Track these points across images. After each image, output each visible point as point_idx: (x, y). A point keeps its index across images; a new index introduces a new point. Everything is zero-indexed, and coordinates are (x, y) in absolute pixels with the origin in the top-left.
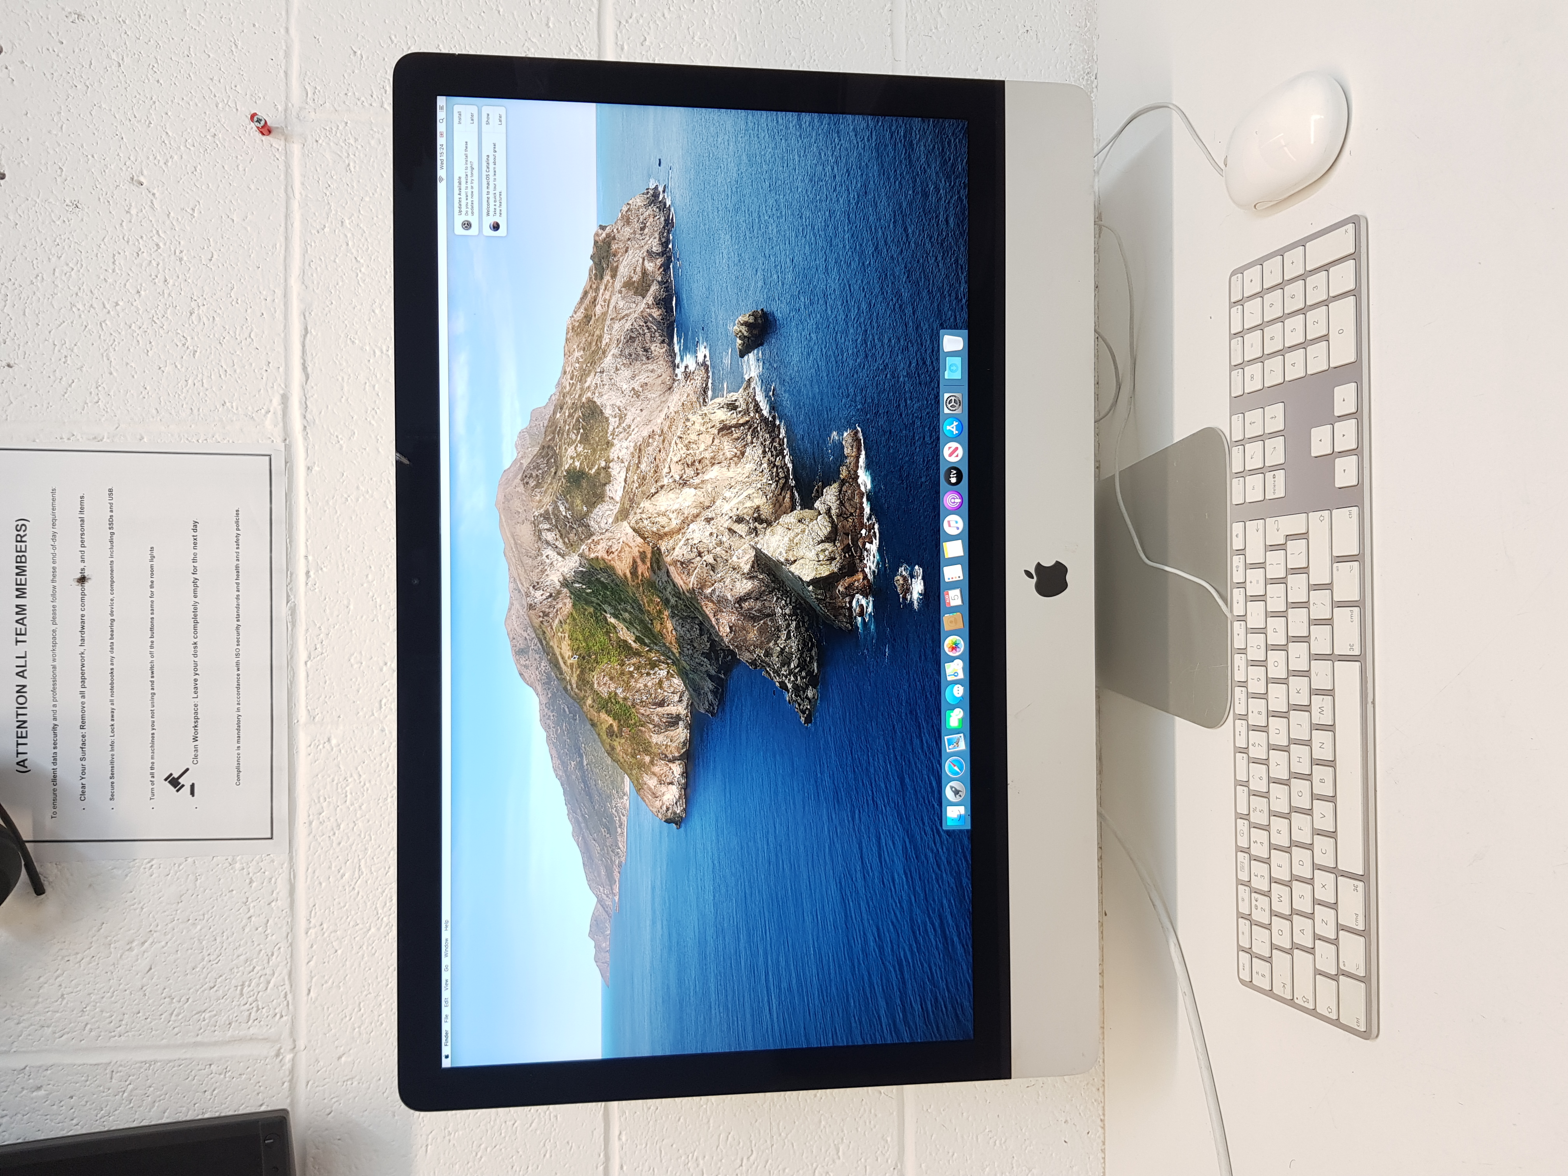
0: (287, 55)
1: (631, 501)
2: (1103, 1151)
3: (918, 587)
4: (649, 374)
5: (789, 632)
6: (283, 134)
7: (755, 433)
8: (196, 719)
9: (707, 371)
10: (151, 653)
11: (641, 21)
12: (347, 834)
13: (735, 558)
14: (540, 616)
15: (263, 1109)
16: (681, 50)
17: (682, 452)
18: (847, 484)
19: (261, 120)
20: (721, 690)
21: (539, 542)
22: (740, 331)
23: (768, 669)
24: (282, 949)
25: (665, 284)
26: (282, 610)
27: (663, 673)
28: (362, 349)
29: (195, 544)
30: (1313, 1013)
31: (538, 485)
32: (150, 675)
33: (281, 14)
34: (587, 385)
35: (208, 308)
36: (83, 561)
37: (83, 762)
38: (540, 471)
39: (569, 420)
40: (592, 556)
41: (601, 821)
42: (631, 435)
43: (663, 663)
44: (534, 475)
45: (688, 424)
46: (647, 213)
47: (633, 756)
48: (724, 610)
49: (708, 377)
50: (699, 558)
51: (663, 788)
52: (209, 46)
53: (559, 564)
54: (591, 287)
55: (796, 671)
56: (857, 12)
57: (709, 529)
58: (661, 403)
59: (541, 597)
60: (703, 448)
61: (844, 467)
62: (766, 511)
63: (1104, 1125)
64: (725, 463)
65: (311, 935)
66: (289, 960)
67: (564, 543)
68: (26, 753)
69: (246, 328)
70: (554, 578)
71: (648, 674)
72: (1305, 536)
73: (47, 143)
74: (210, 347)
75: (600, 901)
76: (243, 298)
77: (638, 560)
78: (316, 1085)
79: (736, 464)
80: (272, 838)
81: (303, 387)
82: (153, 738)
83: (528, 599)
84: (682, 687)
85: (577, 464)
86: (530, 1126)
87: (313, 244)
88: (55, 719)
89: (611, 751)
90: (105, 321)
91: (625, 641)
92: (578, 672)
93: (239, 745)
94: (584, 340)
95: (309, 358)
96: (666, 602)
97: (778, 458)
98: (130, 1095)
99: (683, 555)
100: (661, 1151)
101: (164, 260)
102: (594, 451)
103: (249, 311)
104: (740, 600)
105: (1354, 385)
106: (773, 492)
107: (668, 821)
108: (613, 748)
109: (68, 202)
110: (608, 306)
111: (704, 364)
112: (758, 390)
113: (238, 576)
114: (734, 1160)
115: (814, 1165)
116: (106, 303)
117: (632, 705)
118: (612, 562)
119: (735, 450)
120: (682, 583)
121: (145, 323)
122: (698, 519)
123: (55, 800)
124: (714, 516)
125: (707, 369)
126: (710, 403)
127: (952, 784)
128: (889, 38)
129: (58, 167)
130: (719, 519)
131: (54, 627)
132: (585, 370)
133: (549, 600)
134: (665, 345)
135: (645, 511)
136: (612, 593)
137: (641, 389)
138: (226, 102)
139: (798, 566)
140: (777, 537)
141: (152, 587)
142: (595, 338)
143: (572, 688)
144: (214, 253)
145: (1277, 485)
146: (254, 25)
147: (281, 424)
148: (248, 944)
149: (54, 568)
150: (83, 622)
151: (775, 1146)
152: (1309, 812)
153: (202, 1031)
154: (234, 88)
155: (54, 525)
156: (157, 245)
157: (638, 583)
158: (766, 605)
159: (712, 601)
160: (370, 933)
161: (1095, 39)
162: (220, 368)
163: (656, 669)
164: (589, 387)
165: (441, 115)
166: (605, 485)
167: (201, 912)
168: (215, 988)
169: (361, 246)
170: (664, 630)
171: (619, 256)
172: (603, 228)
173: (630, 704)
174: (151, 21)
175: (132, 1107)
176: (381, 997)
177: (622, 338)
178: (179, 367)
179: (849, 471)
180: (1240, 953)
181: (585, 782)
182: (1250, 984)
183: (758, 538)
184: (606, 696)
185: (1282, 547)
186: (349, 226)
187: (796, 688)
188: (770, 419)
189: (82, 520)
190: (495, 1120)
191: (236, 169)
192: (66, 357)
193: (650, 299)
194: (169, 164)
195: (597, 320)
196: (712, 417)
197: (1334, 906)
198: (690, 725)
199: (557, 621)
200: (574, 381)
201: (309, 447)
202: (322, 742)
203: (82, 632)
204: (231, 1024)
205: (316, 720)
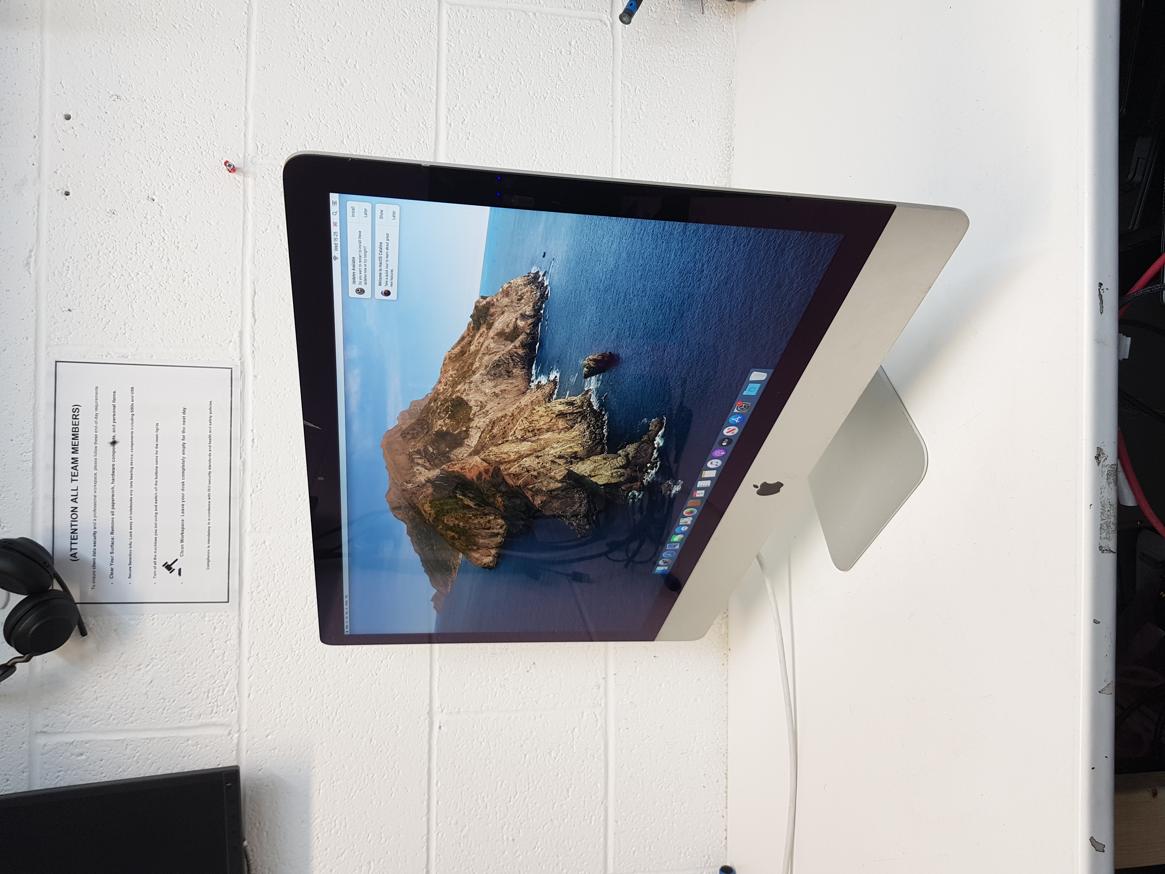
0: (246, 123)
2: (726, 792)
6: (242, 172)
8: (183, 529)
10: (155, 488)
11: (462, 109)
12: (274, 599)
15: (220, 766)
16: (486, 127)
19: (231, 165)
24: (233, 670)
26: (237, 463)
29: (184, 422)
32: (155, 502)
33: (242, 98)
35: (194, 277)
36: (114, 431)
37: (112, 555)
52: (197, 117)
56: (592, 107)
63: (727, 776)
65: (251, 661)
66: (237, 676)
68: (76, 549)
69: (218, 290)
73: (96, 174)
74: (195, 301)
76: (216, 272)
77: (483, 473)
78: (252, 753)
80: (228, 602)
81: (252, 326)
82: (156, 540)
85: (445, 428)
87: (260, 240)
88: (95, 528)
90: (130, 284)
93: (209, 545)
95: (256, 309)
98: (138, 759)
100: (462, 792)
101: (167, 247)
103: (220, 279)
113: (210, 441)
114: (506, 798)
115: (554, 801)
116: (131, 273)
117: (469, 529)
121: (155, 286)
123: (94, 578)
128: (611, 123)
129: (102, 189)
131: (96, 472)
138: (207, 151)
141: (157, 447)
143: (429, 522)
144: (199, 244)
146: (225, 105)
147: (239, 349)
148: (213, 666)
149: (96, 435)
150: (114, 469)
151: (530, 789)
153: (183, 719)
154: (212, 143)
155: (96, 409)
156: (163, 238)
160: (287, 660)
161: (733, 126)
162: (202, 315)
167: (184, 647)
168: (191, 694)
173: (467, 528)
174: (162, 101)
175: (139, 767)
176: (294, 699)
178: (176, 313)
184: (451, 525)
189: (114, 406)
190: (361, 774)
191: (213, 193)
192: (105, 306)
194: (171, 189)
201: (256, 364)
202: (260, 543)
203: (113, 475)
204: (200, 715)
205: (257, 530)
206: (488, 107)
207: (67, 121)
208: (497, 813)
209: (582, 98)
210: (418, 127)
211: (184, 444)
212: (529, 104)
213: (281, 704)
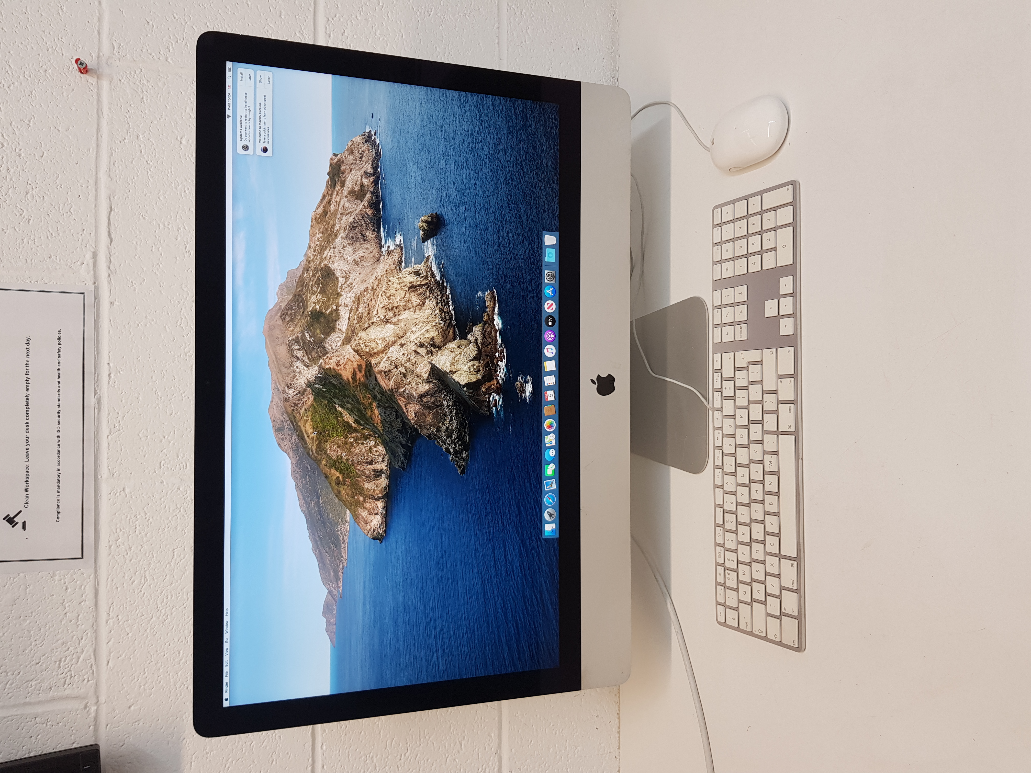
0: (100, 20)
1: (353, 331)
2: (619, 733)
3: (529, 389)
4: (365, 250)
5: (451, 417)
6: (96, 73)
7: (431, 291)
8: (27, 476)
9: (402, 250)
11: (342, 20)
12: (136, 554)
13: (418, 370)
14: (292, 406)
15: (75, 746)
16: (367, 41)
17: (385, 301)
18: (487, 324)
19: (83, 64)
20: (409, 454)
21: (292, 357)
22: (423, 226)
23: (438, 440)
24: (89, 634)
25: (375, 193)
26: (91, 400)
27: (372, 443)
28: (150, 223)
29: (28, 354)
30: (765, 638)
31: (291, 320)
34: (324, 256)
35: (39, 190)
38: (293, 311)
39: (312, 278)
40: (327, 367)
41: (331, 539)
42: (353, 289)
43: (372, 436)
44: (289, 313)
45: (390, 283)
46: (364, 148)
47: (352, 497)
48: (411, 402)
49: (402, 254)
50: (395, 369)
51: (372, 517)
52: (42, 8)
53: (305, 372)
54: (328, 193)
55: (456, 441)
56: (477, 27)
57: (402, 351)
58: (372, 269)
59: (292, 394)
60: (398, 299)
61: (486, 314)
62: (438, 340)
63: (619, 716)
64: (412, 309)
65: (110, 624)
66: (94, 642)
67: (308, 358)
69: (67, 205)
70: (301, 381)
71: (363, 444)
72: (760, 362)
74: (40, 217)
75: (330, 592)
76: (66, 184)
77: (357, 370)
78: (113, 727)
79: (420, 310)
80: (82, 558)
81: (108, 247)
83: (284, 394)
84: (384, 452)
85: (318, 307)
86: (262, 744)
87: (116, 150)
89: (338, 494)
91: (348, 423)
92: (317, 443)
93: (58, 494)
94: (323, 227)
95: (112, 228)
96: (375, 397)
97: (445, 307)
99: (386, 367)
100: (349, 755)
101: (7, 155)
102: (329, 299)
103: (69, 193)
104: (422, 396)
105: (792, 277)
106: (442, 328)
107: (374, 538)
108: (339, 492)
110: (339, 206)
111: (400, 246)
112: (433, 263)
113: (59, 376)
114: (396, 756)
117: (352, 464)
118: (340, 371)
119: (419, 301)
120: (385, 385)
122: (395, 344)
124: (405, 342)
125: (402, 249)
126: (404, 270)
127: (548, 510)
128: (497, 45)
130: (409, 344)
132: (323, 246)
133: (298, 395)
134: (375, 232)
135: (362, 338)
136: (340, 391)
137: (359, 260)
138: (54, 48)
139: (457, 375)
140: (445, 357)
142: (330, 226)
143: (313, 453)
144: (45, 152)
145: (743, 333)
147: (92, 272)
148: (65, 632)
151: (422, 745)
152: (763, 522)
153: (30, 694)
154: (60, 39)
156: (2, 144)
157: (356, 385)
158: (438, 400)
159: (404, 397)
160: (152, 620)
161: (617, 57)
162: (48, 232)
163: (368, 440)
164: (326, 257)
165: (229, 74)
166: (336, 321)
167: (30, 611)
168: (40, 664)
169: (151, 153)
170: (373, 415)
171: (346, 174)
172: (335, 155)
173: (350, 463)
176: (160, 664)
177: (348, 226)
178: (17, 230)
179: (489, 316)
180: (718, 606)
181: (320, 515)
182: (724, 624)
183: (433, 357)
184: (335, 458)
185: (746, 369)
186: (142, 140)
187: (455, 451)
188: (441, 282)
190: (238, 742)
191: (62, 95)
193: (365, 202)
194: (12, 88)
195: (332, 214)
196: (404, 279)
197: (779, 576)
198: (389, 476)
199: (303, 409)
200: (316, 253)
201: (112, 288)
202: (119, 491)
204: (51, 688)
205: (115, 476)
206: (370, 20)
209: (467, 17)
210: (294, 36)
211: (27, 380)
212: (413, 19)
213: (146, 670)
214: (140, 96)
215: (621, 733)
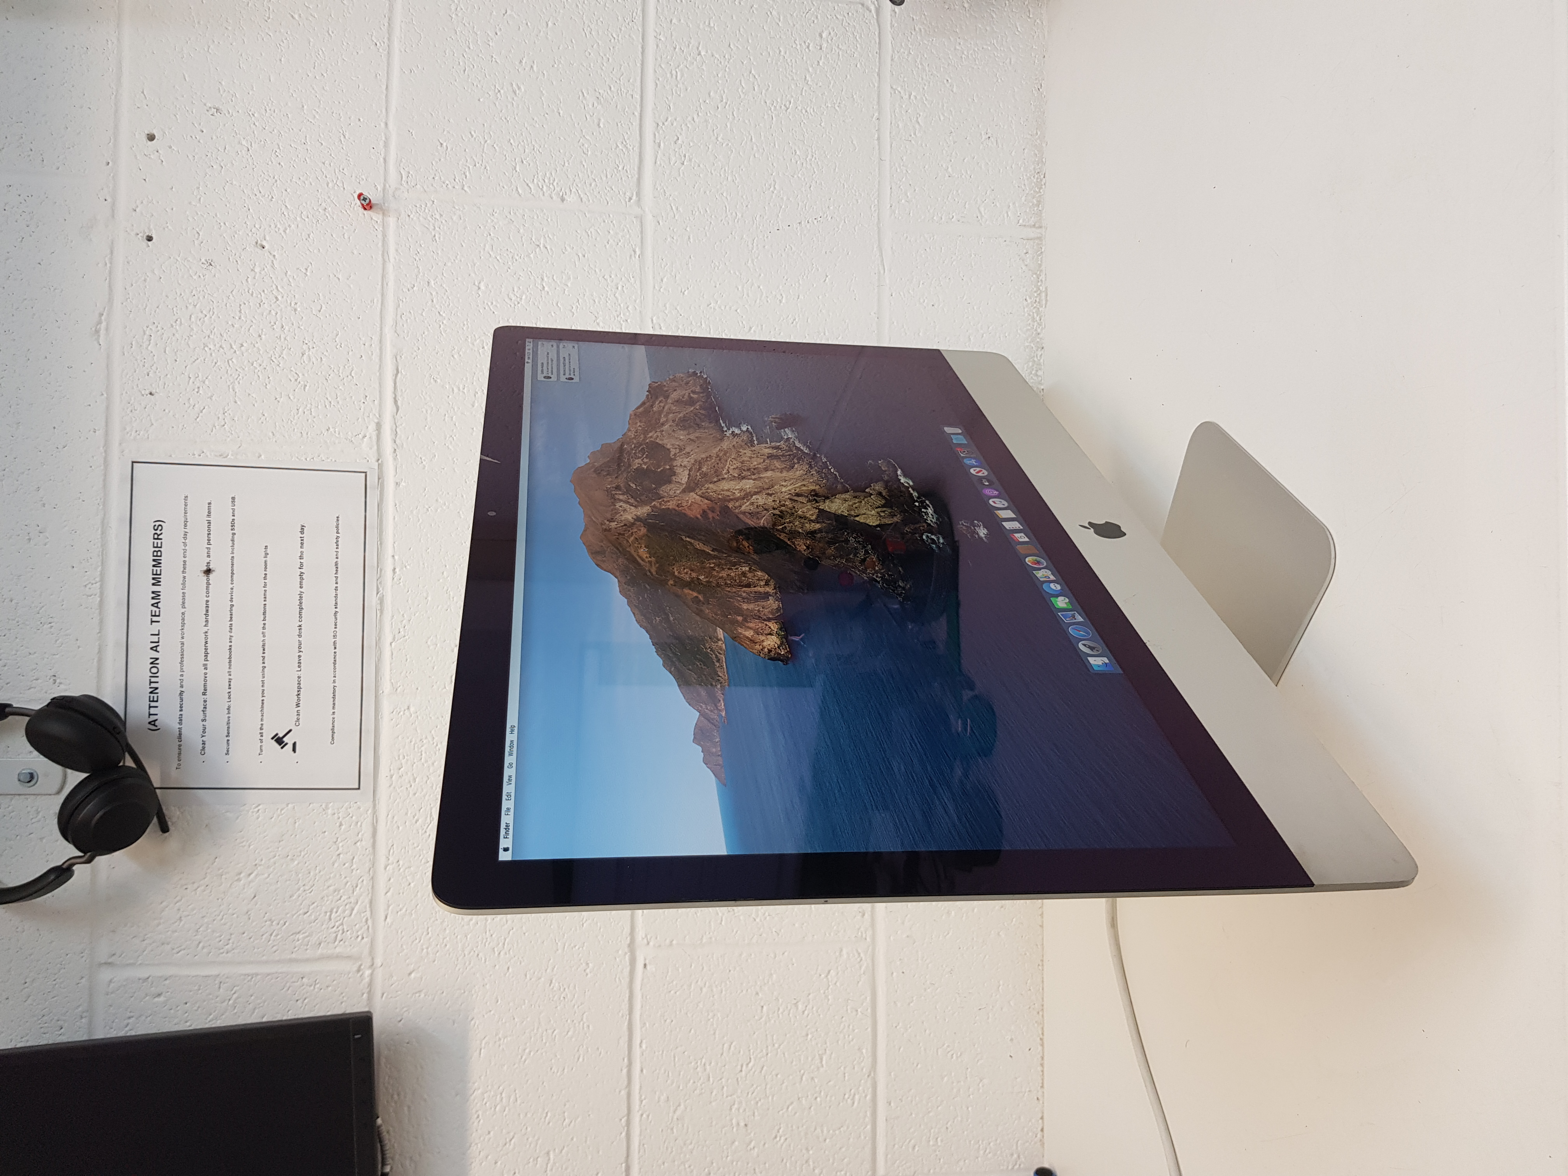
0: (386, 145)
2: (1042, 1065)
6: (381, 209)
8: (299, 688)
10: (263, 633)
11: (675, 124)
12: (421, 786)
16: (707, 148)
19: (366, 199)
24: (365, 882)
26: (372, 600)
28: (443, 386)
29: (302, 544)
32: (262, 651)
33: (381, 111)
35: (317, 350)
36: (209, 556)
37: (204, 723)
52: (322, 136)
56: (851, 120)
63: (1043, 1043)
65: (389, 870)
66: (370, 891)
68: (157, 715)
69: (348, 367)
73: (187, 213)
74: (318, 382)
76: (346, 343)
78: (389, 996)
80: (359, 789)
81: (394, 416)
82: (263, 703)
87: (404, 300)
88: (182, 686)
90: (231, 359)
93: (333, 711)
95: (399, 393)
97: (824, 470)
98: (235, 1002)
100: (674, 1057)
101: (281, 310)
103: (351, 353)
109: (203, 260)
113: (337, 571)
114: (736, 1066)
115: (802, 1071)
116: (233, 345)
121: (265, 362)
123: (180, 754)
128: (876, 142)
129: (195, 232)
130: (779, 494)
131: (183, 610)
137: (696, 439)
138: (335, 182)
141: (265, 578)
142: (654, 419)
144: (323, 306)
146: (359, 120)
147: (375, 447)
148: (337, 876)
149: (185, 562)
150: (207, 607)
151: (769, 1055)
153: (296, 949)
154: (342, 171)
155: (185, 525)
156: (276, 298)
161: (1044, 145)
162: (326, 400)
167: (299, 850)
168: (308, 914)
169: (444, 302)
174: (275, 115)
175: (236, 1013)
176: (446, 923)
178: (292, 398)
186: (434, 286)
189: (209, 523)
190: (538, 1028)
191: (342, 237)
192: (198, 388)
194: (287, 231)
201: (398, 466)
202: (403, 709)
203: (207, 615)
204: (320, 944)
205: (398, 691)
206: (711, 121)
207: (149, 143)
208: (723, 1087)
209: (837, 108)
210: (616, 149)
211: (301, 574)
213: (430, 929)
214: (431, 233)
215: (1045, 1066)
